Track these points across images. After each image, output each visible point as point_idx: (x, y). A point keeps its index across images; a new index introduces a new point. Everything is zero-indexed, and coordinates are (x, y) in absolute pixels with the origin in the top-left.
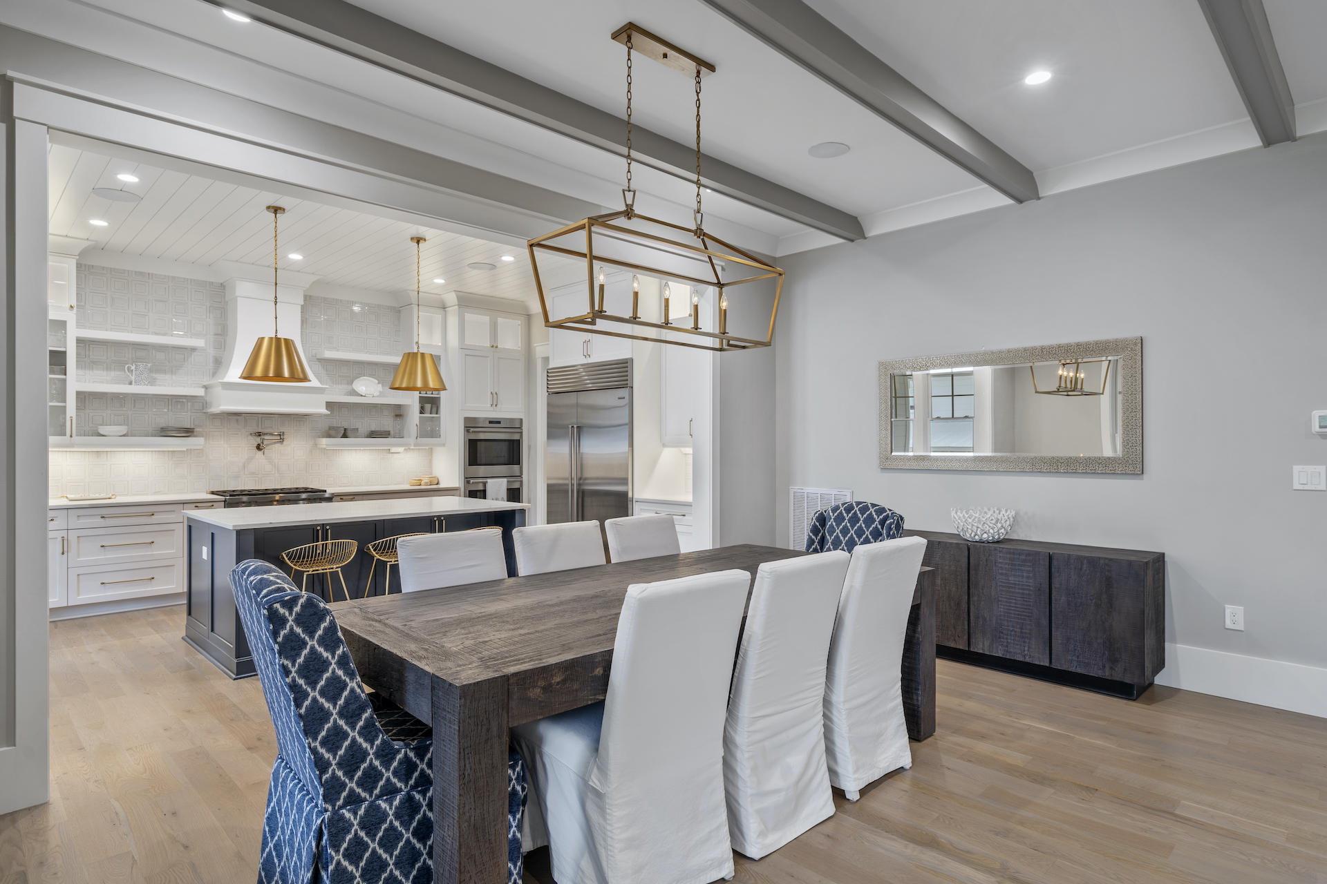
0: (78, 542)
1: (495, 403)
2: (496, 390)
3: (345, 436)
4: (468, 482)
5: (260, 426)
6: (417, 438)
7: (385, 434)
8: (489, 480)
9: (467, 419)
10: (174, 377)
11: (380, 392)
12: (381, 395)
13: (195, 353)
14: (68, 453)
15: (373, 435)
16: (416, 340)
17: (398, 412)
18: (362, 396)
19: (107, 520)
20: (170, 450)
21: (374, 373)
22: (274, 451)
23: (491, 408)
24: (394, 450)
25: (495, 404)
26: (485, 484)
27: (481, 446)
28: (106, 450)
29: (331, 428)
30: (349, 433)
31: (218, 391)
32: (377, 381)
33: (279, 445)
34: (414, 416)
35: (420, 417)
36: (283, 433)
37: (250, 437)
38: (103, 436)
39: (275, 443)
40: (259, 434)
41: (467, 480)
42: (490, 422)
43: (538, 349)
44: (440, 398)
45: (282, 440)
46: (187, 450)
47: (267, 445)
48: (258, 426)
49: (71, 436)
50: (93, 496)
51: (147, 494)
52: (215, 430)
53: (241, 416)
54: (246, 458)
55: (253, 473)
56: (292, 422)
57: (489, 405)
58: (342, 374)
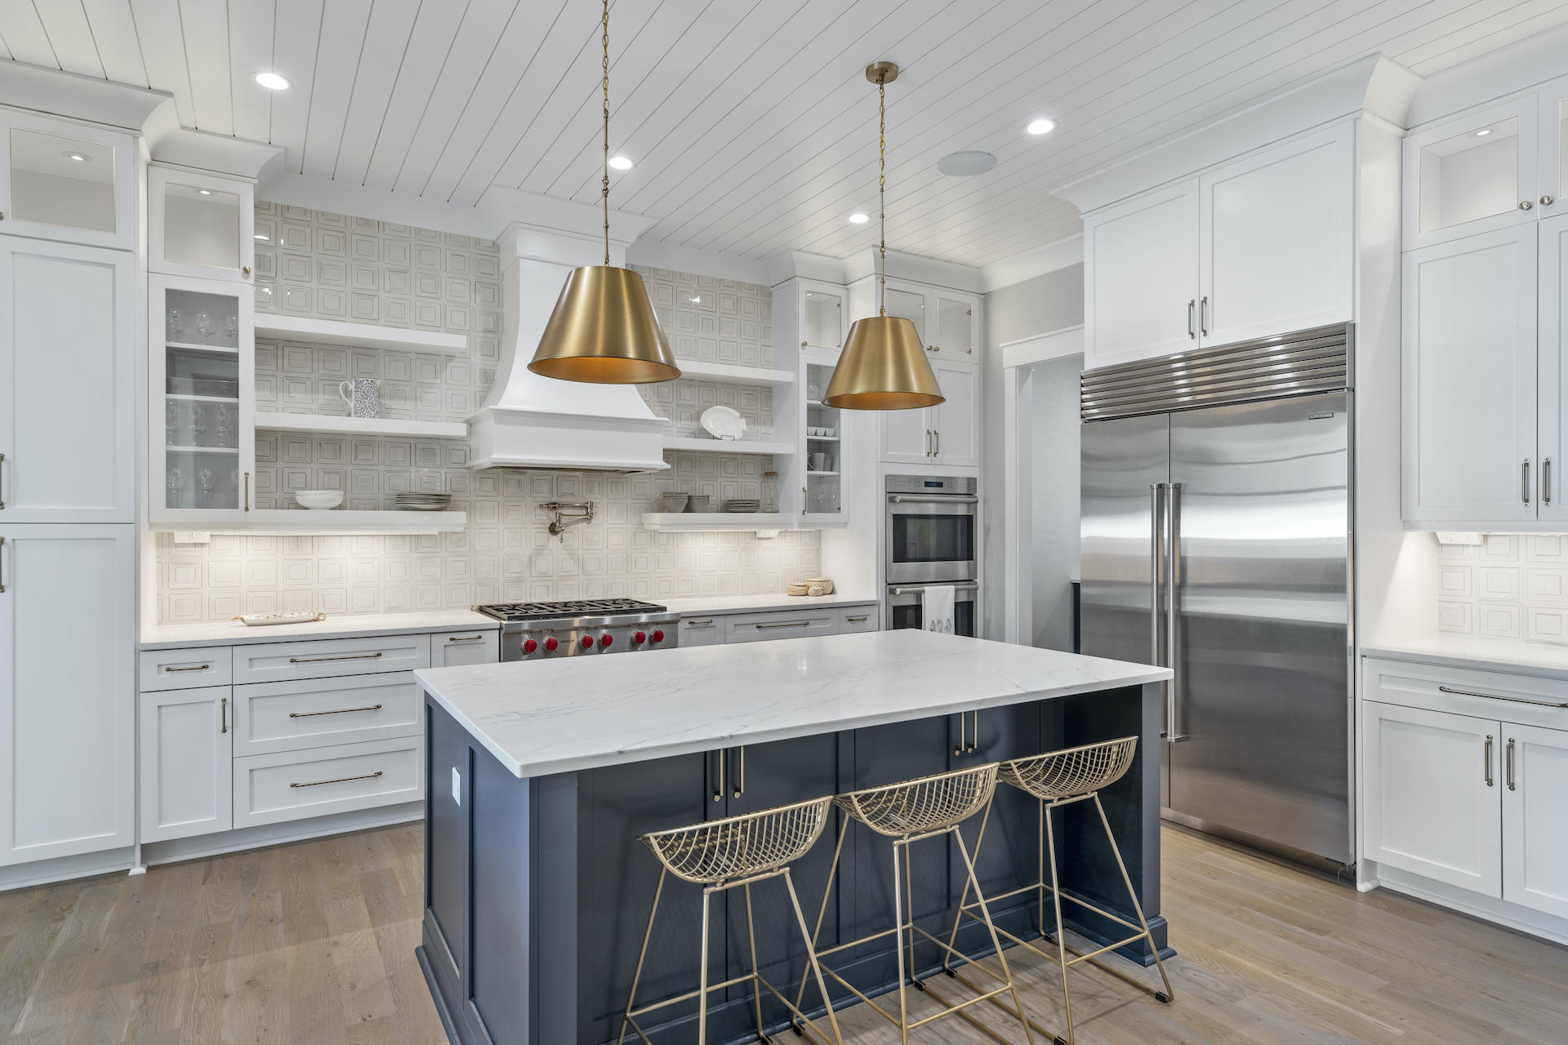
0: (251, 709)
1: (934, 450)
2: (935, 428)
3: (688, 509)
4: (892, 592)
5: (555, 492)
6: (804, 514)
7: (750, 506)
8: (928, 589)
9: (889, 479)
10: (419, 406)
11: (744, 431)
12: (746, 437)
13: (452, 361)
14: (250, 539)
15: (730, 507)
16: (801, 342)
17: (769, 467)
18: (714, 438)
19: (300, 665)
20: (413, 533)
21: (732, 402)
22: (578, 534)
23: (928, 460)
24: (762, 533)
25: (933, 452)
26: (919, 595)
27: (911, 527)
28: (310, 533)
29: (667, 495)
30: (696, 504)
31: (490, 429)
32: (738, 414)
33: (584, 524)
34: (798, 476)
35: (809, 477)
36: (592, 503)
37: (539, 511)
38: (306, 509)
39: (578, 521)
40: (553, 506)
41: (891, 587)
42: (927, 484)
43: (1006, 352)
44: (838, 442)
45: (589, 517)
46: (440, 533)
47: (567, 525)
48: (552, 492)
49: (247, 509)
50: (287, 616)
51: (376, 612)
52: (484, 498)
53: (524, 473)
54: (533, 547)
55: (545, 574)
56: (605, 484)
57: (924, 454)
58: (683, 402)
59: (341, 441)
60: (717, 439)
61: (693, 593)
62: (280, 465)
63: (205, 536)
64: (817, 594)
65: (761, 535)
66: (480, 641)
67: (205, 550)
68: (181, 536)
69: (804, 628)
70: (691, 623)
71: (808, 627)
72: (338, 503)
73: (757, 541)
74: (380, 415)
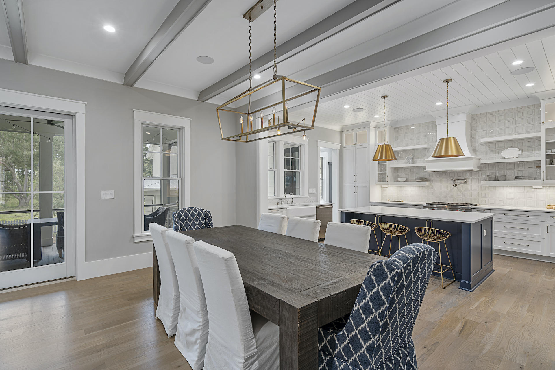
3: (496, 180)
6: (546, 180)
7: (527, 178)
10: (423, 159)
13: (430, 150)
15: (517, 179)
16: (542, 122)
17: (539, 165)
20: (420, 186)
22: (462, 187)
24: (534, 187)
29: (488, 176)
30: (500, 178)
32: (519, 149)
33: (465, 184)
35: (546, 167)
36: (466, 179)
38: (399, 181)
39: (462, 183)
40: (454, 180)
45: (465, 183)
46: (426, 186)
47: (459, 184)
48: (454, 176)
49: (388, 182)
50: (396, 201)
52: (437, 178)
53: (447, 172)
54: (450, 190)
55: (452, 196)
56: (471, 174)
58: (499, 148)
59: (408, 168)
60: (506, 158)
62: (398, 173)
63: (386, 186)
65: (533, 188)
67: (387, 188)
68: (383, 186)
69: (526, 218)
70: (477, 210)
71: (528, 217)
72: (405, 180)
73: (534, 190)
74: (413, 163)
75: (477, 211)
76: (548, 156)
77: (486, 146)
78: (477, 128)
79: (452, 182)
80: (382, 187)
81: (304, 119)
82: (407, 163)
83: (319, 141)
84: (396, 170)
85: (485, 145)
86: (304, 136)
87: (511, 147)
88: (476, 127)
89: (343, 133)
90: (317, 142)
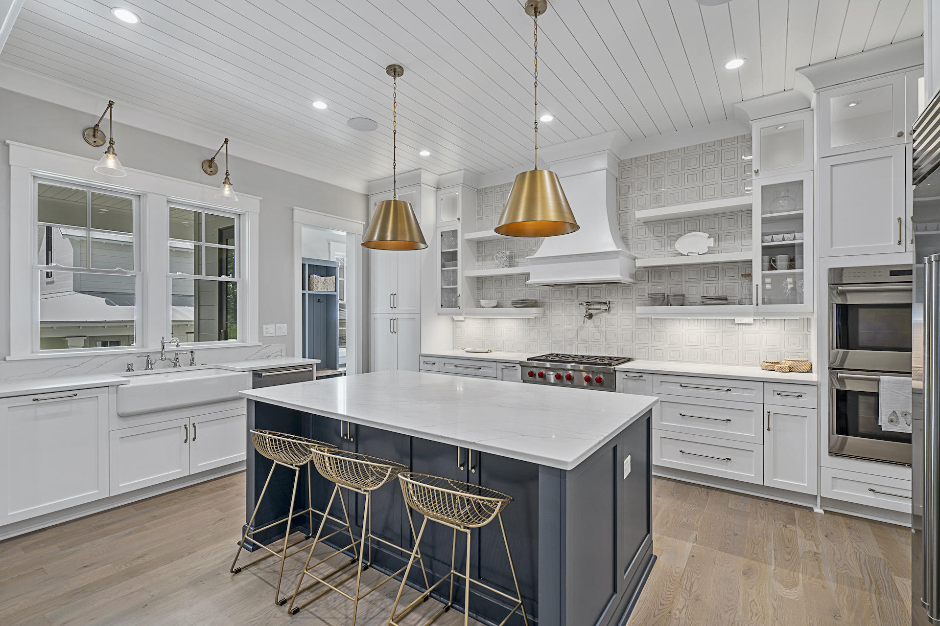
3: (668, 303)
4: (835, 377)
6: (764, 305)
7: (723, 300)
8: (884, 378)
9: (835, 272)
12: (711, 251)
15: (707, 301)
16: (754, 171)
17: (744, 269)
18: (682, 255)
20: (524, 317)
21: (713, 227)
22: (602, 319)
23: (900, 248)
24: (738, 320)
26: (875, 383)
29: (650, 295)
30: (673, 300)
32: (708, 235)
33: (607, 313)
36: (610, 302)
37: (581, 307)
38: (483, 307)
39: (603, 312)
40: (589, 304)
41: (834, 371)
42: (893, 273)
44: (802, 245)
45: (608, 310)
46: (535, 318)
47: (596, 314)
48: (588, 296)
49: (458, 308)
50: (478, 350)
51: (514, 352)
52: (556, 301)
53: (574, 287)
54: (579, 325)
55: (584, 340)
56: (619, 290)
57: (893, 241)
58: (672, 234)
59: (502, 278)
60: (685, 255)
61: (680, 359)
62: (483, 290)
63: (461, 318)
64: (782, 370)
65: (736, 322)
66: (515, 368)
67: (464, 323)
68: (456, 318)
69: (725, 393)
70: (626, 375)
71: (729, 392)
72: (495, 304)
73: (737, 326)
74: (511, 266)
75: (626, 377)
76: (766, 250)
77: (647, 229)
78: (631, 190)
79: (584, 309)
80: (453, 320)
81: (226, 141)
82: (498, 267)
83: (295, 207)
84: (480, 282)
85: (645, 226)
86: (227, 186)
87: (694, 231)
88: (629, 188)
89: (372, 198)
90: (293, 210)
